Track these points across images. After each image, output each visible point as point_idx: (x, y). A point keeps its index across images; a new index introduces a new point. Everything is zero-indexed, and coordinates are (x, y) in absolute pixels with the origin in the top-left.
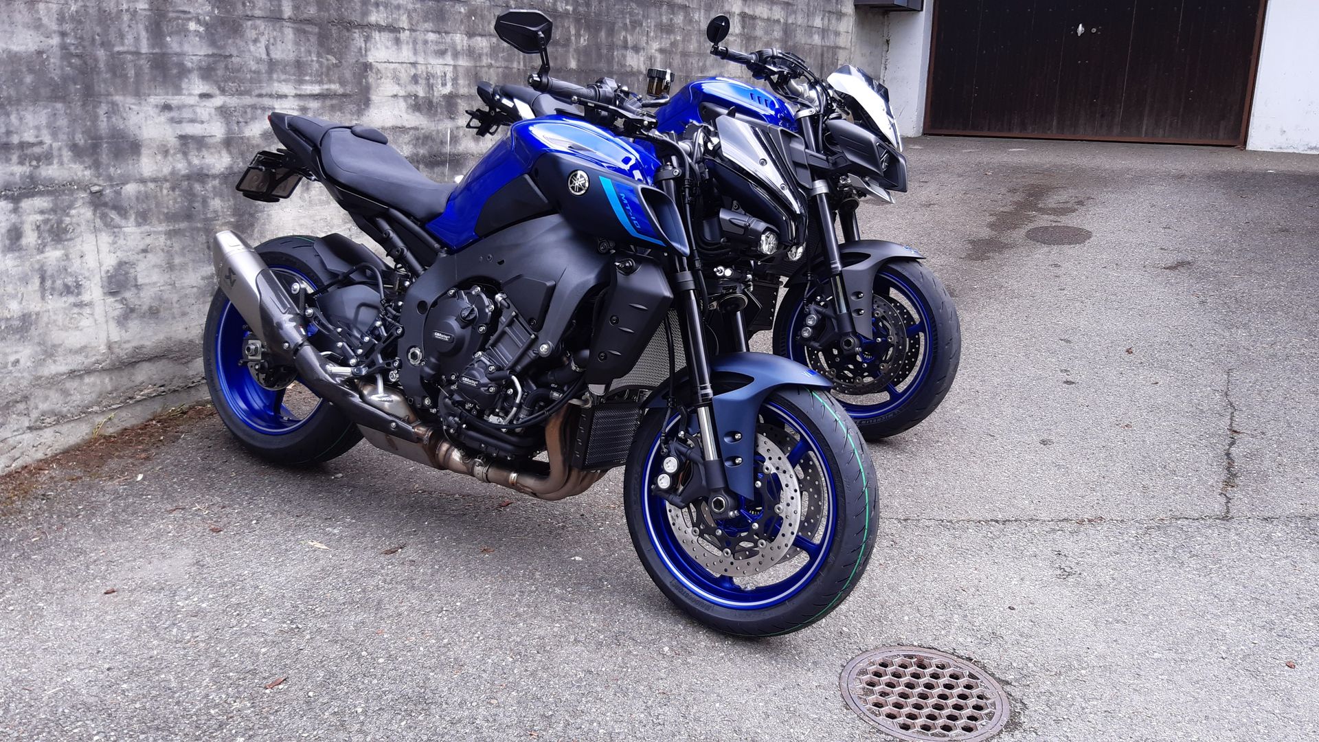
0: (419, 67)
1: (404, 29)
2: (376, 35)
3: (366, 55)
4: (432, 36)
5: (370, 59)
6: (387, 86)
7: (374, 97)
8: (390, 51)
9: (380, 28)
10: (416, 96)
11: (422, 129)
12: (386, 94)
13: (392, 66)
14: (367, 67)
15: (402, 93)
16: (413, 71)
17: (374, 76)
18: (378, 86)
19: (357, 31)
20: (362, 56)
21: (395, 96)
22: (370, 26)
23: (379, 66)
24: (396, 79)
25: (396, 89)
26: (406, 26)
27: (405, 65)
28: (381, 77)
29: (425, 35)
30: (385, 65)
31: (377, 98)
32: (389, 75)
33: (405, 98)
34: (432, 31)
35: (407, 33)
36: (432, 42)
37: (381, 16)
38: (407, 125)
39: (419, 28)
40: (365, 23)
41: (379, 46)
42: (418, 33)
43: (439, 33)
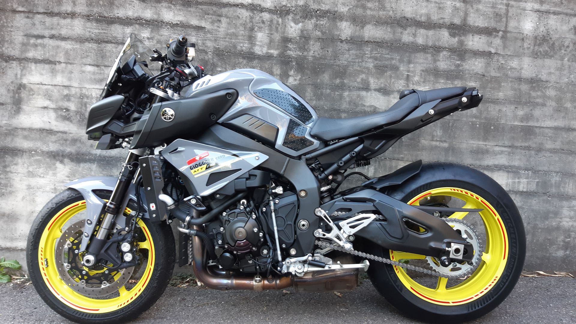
0: (73, 89)
1: (60, 62)
2: (33, 66)
3: (21, 79)
4: (89, 68)
5: (25, 81)
6: (39, 100)
7: (24, 107)
8: (45, 77)
9: (36, 61)
10: (67, 110)
11: (71, 133)
12: (36, 105)
13: (46, 87)
14: (21, 87)
15: (52, 106)
16: (66, 92)
17: (27, 93)
18: (29, 100)
19: (14, 62)
20: (17, 79)
21: (45, 108)
22: (27, 60)
23: (32, 86)
24: (48, 96)
25: (47, 103)
26: (62, 60)
27: (58, 87)
28: (33, 94)
29: (82, 67)
30: (38, 86)
31: (28, 108)
32: (41, 93)
33: (55, 110)
34: (90, 65)
35: (63, 65)
36: (89, 72)
37: (39, 53)
38: (55, 129)
39: (76, 62)
40: (23, 57)
41: (34, 73)
42: (75, 66)
43: (98, 66)
